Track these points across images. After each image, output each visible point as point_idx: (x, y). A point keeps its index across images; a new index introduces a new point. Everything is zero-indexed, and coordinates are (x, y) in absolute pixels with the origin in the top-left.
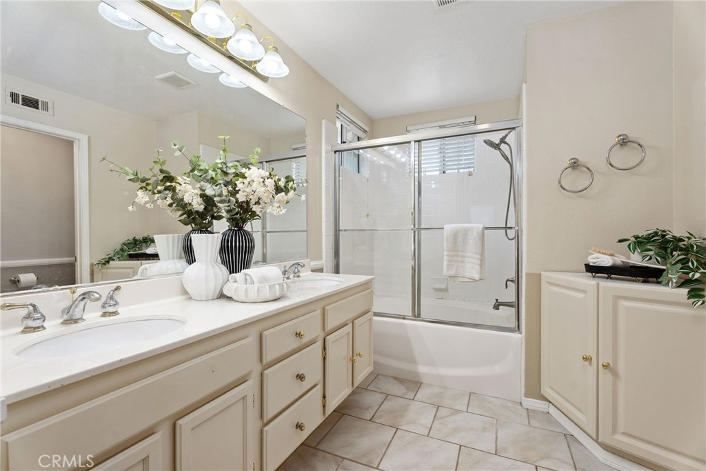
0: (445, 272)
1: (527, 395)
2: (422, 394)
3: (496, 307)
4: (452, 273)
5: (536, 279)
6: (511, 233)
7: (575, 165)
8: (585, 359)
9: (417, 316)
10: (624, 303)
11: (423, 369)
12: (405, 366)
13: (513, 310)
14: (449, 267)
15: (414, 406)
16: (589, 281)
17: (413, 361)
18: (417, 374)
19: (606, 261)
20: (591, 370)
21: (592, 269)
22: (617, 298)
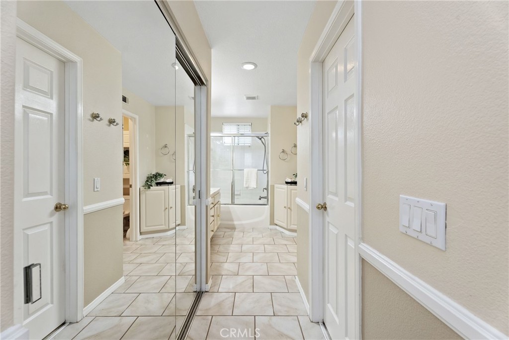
0: (245, 186)
1: (270, 225)
2: (236, 230)
3: (260, 199)
4: (247, 186)
5: (273, 187)
6: (265, 172)
7: (283, 151)
8: (285, 207)
9: (233, 203)
10: (293, 191)
11: (236, 223)
12: (230, 223)
13: (266, 200)
14: (246, 184)
15: (236, 233)
16: (286, 186)
17: (232, 220)
18: (234, 225)
19: (289, 180)
20: (286, 210)
21: (287, 183)
22: (291, 190)
